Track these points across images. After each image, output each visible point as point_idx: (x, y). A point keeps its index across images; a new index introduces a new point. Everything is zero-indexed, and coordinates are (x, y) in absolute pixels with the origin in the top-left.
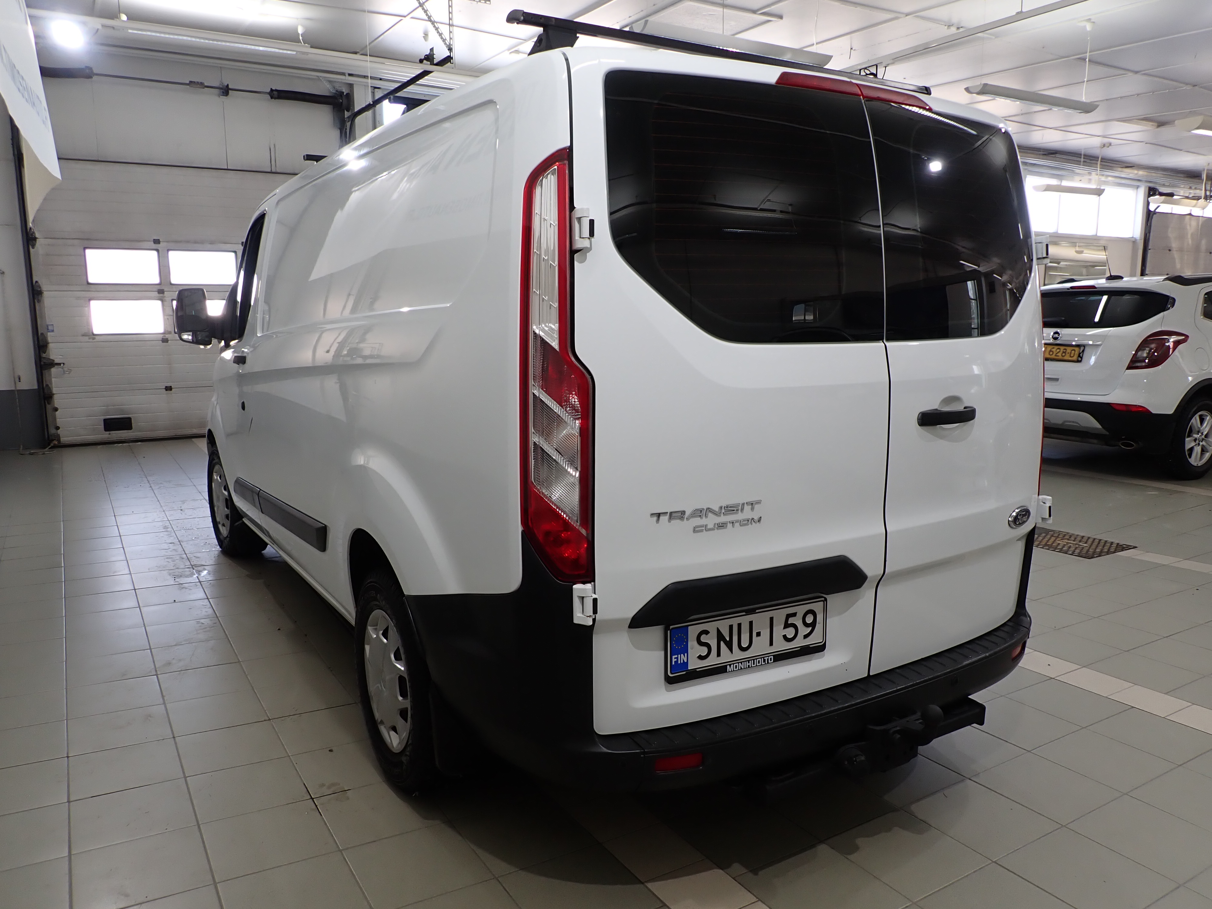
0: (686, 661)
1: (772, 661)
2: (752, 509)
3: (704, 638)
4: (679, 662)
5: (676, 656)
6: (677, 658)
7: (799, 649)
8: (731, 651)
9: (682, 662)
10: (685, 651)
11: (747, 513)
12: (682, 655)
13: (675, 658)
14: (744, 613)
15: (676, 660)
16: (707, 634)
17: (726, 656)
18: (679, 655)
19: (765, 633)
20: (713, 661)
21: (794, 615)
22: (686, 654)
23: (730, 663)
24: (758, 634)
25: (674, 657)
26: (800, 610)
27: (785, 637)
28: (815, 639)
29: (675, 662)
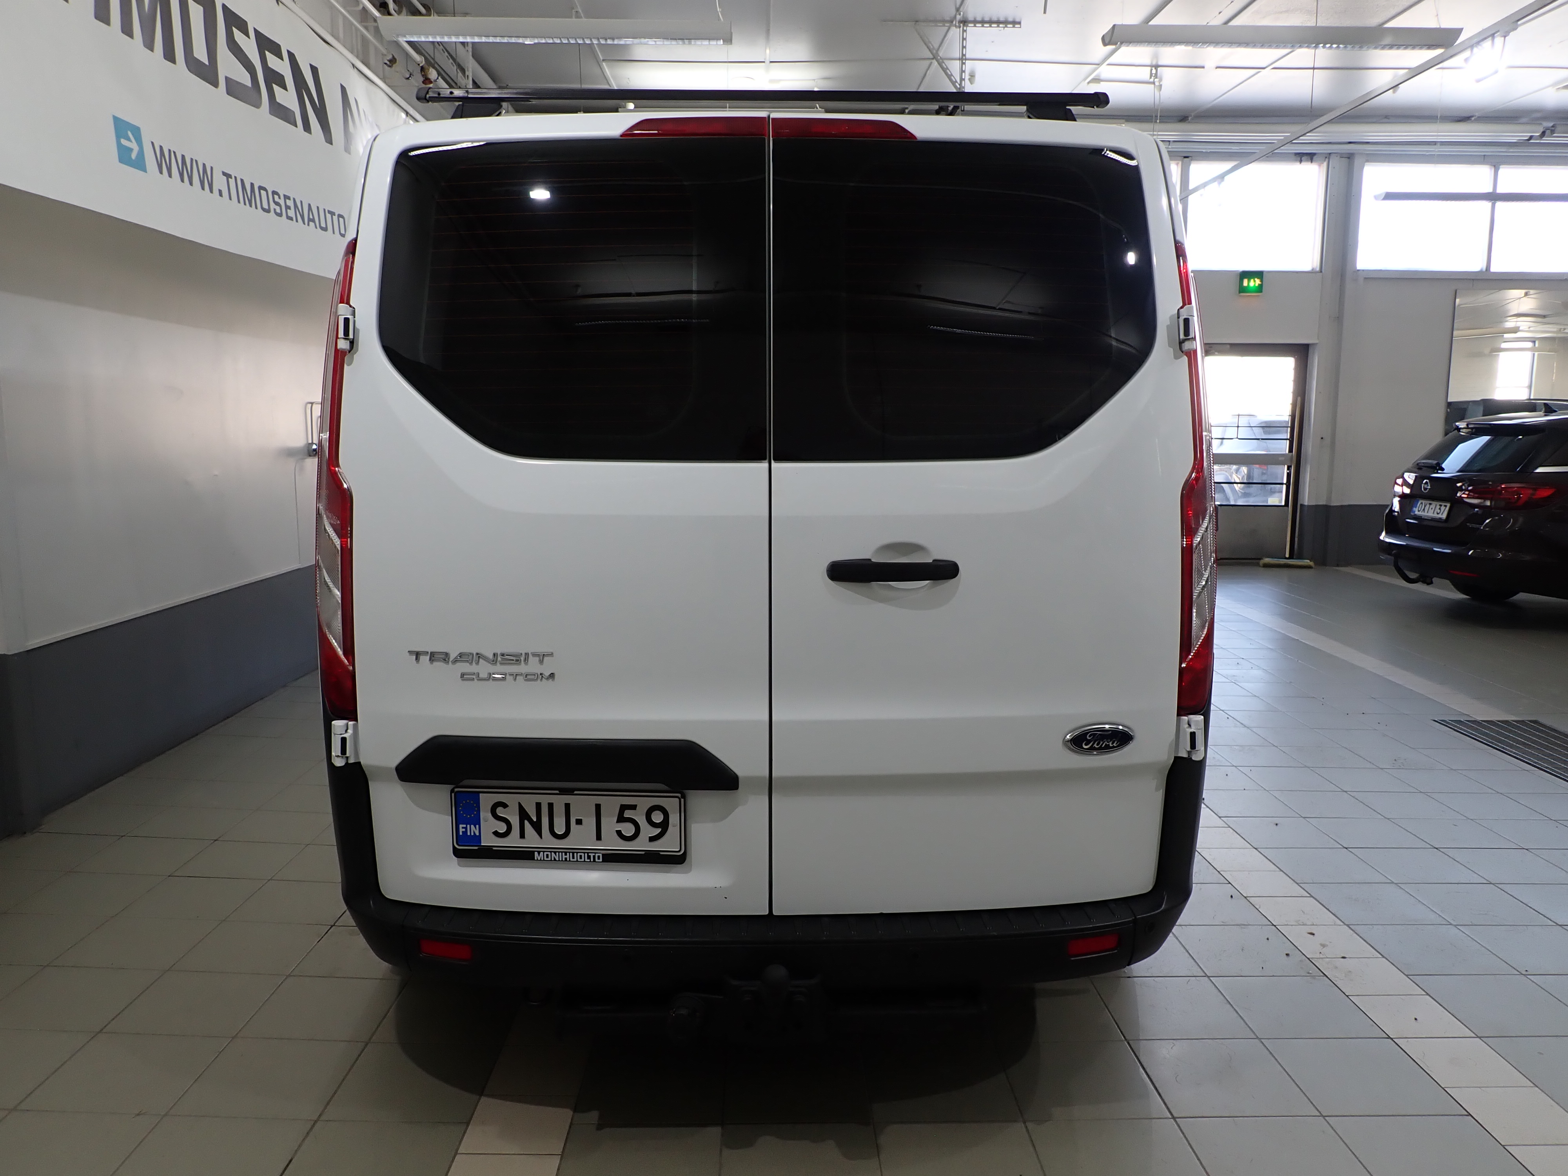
0: (478, 834)
1: (601, 860)
2: (541, 662)
3: (500, 811)
4: (469, 834)
5: (465, 826)
6: (466, 828)
7: (643, 853)
8: (540, 834)
9: (472, 834)
10: (477, 822)
11: (533, 666)
12: (472, 826)
13: (463, 828)
14: (557, 792)
15: (464, 830)
16: (505, 808)
17: (532, 840)
18: (468, 826)
19: (590, 822)
20: (513, 841)
21: (633, 807)
22: (477, 826)
23: (540, 850)
24: (579, 822)
25: (461, 826)
26: (644, 803)
27: (619, 833)
28: (669, 844)
29: (463, 832)
